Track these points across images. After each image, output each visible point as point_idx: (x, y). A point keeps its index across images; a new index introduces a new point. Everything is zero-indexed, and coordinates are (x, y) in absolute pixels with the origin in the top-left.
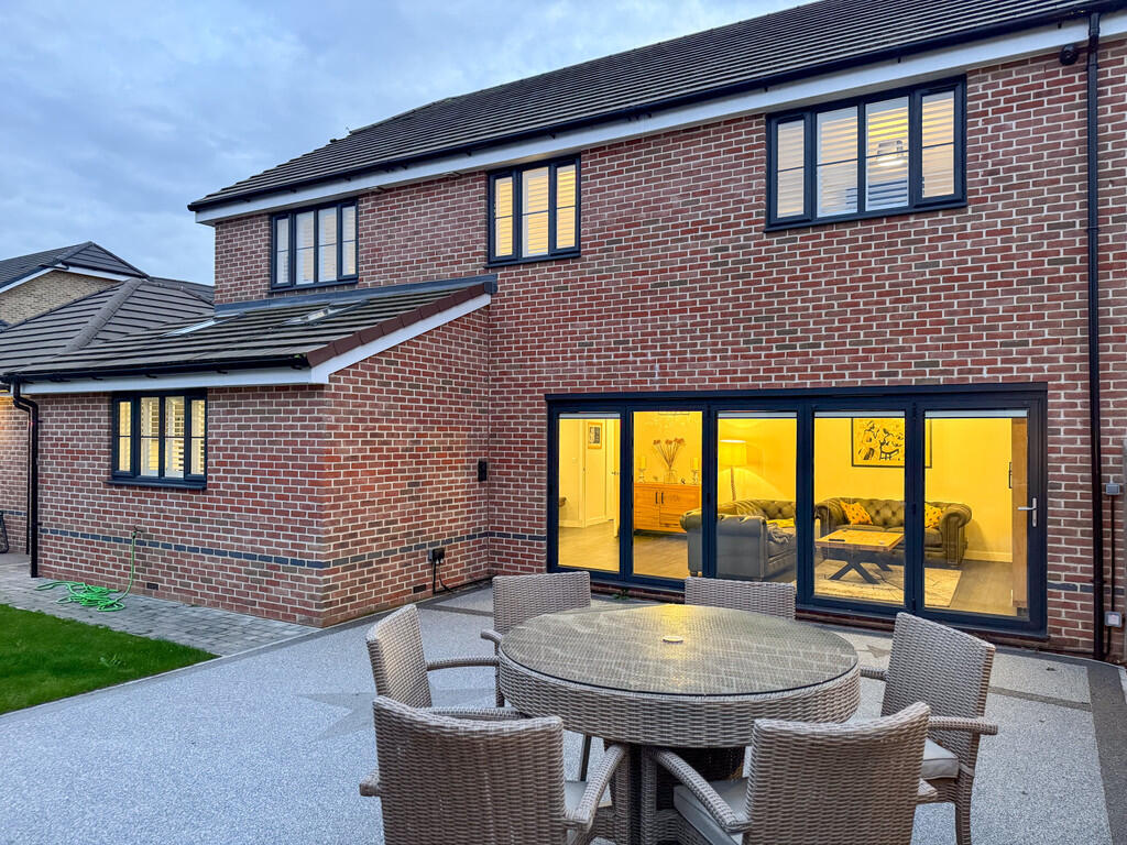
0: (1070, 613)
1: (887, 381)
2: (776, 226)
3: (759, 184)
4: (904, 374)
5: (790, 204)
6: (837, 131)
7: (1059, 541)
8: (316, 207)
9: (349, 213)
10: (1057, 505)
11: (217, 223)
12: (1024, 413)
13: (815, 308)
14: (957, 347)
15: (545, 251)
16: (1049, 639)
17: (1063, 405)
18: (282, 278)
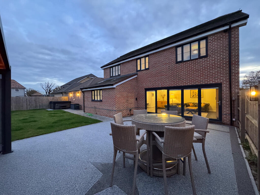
0: (226, 118)
1: (195, 84)
2: (177, 62)
3: (175, 57)
4: (198, 83)
5: (179, 59)
6: (186, 48)
7: (224, 107)
8: (115, 66)
9: (119, 66)
10: (224, 102)
11: (104, 69)
12: (218, 88)
13: (183, 74)
14: (206, 78)
15: (144, 69)
16: (222, 122)
17: (225, 86)
18: (111, 75)
